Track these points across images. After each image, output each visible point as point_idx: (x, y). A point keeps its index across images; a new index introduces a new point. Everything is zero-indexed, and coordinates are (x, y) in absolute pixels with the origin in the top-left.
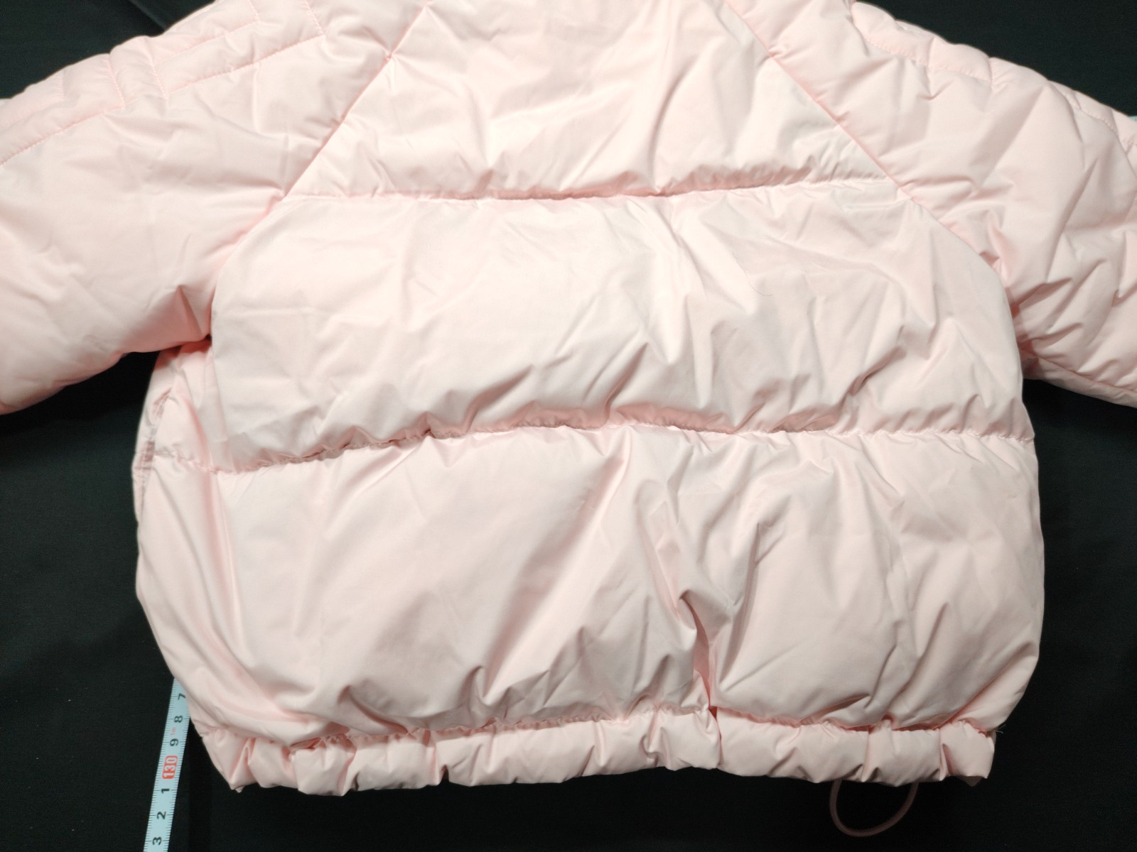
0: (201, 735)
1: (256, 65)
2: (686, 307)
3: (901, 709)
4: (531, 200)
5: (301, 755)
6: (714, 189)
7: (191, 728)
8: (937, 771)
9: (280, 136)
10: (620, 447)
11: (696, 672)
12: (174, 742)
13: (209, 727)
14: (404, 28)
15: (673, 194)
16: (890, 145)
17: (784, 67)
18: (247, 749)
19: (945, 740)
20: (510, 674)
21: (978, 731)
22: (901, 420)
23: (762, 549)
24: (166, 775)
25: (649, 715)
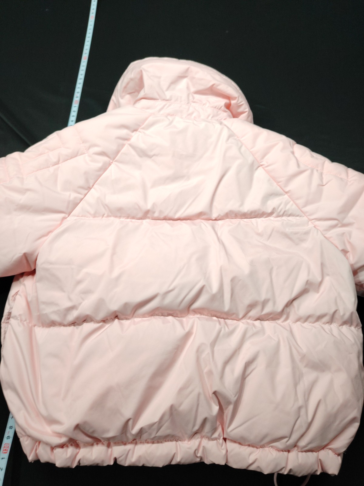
0: (19, 438)
1: (60, 165)
2: (221, 270)
3: (302, 443)
4: (164, 221)
5: (58, 451)
6: (236, 218)
7: (15, 434)
8: (316, 471)
9: (68, 193)
10: (192, 327)
11: (218, 423)
12: (8, 437)
13: (22, 435)
14: (118, 152)
15: (220, 220)
16: (306, 204)
17: (265, 170)
18: (37, 446)
19: (320, 457)
20: (143, 422)
21: (334, 453)
22: (307, 319)
23: (248, 372)
24: (4, 452)
25: (199, 440)
